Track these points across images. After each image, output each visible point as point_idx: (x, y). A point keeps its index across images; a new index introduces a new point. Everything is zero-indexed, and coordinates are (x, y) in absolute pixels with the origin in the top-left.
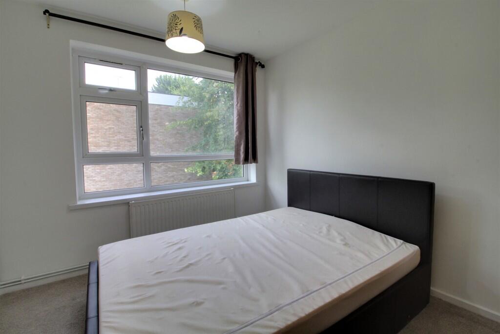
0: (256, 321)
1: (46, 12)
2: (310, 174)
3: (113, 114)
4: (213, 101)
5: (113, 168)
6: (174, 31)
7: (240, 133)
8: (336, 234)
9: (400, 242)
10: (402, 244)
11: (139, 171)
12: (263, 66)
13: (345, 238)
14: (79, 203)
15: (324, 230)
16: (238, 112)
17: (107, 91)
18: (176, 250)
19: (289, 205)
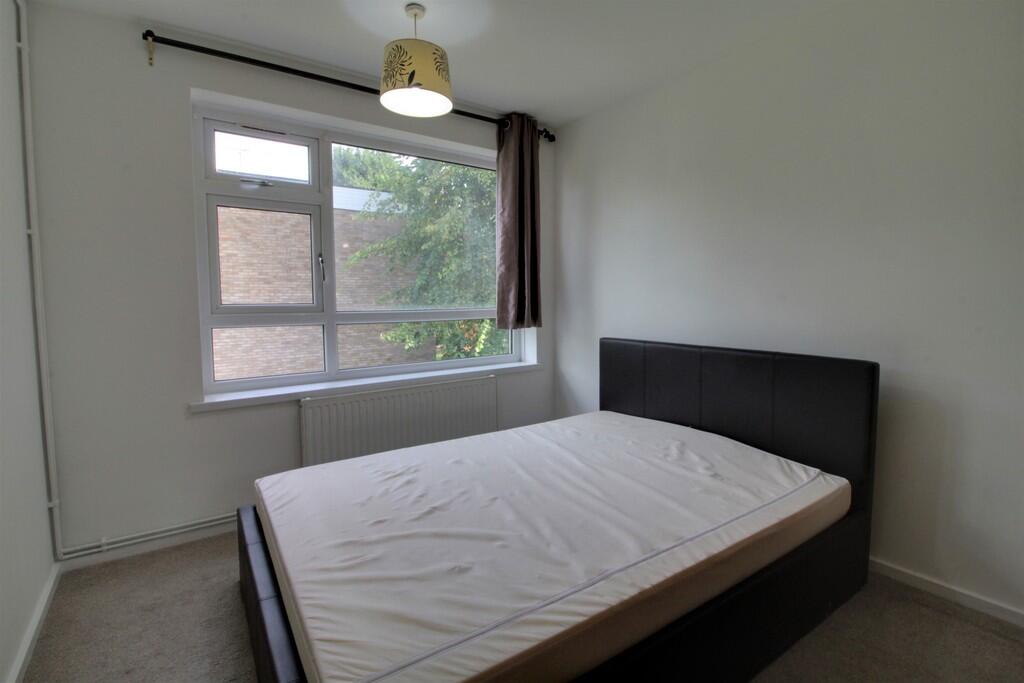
0: (567, 596)
1: (148, 34)
2: (645, 348)
3: (235, 227)
4: (440, 202)
5: (235, 337)
6: (398, 76)
7: (508, 269)
8: (695, 458)
9: (814, 471)
10: (818, 476)
11: (288, 343)
12: (552, 138)
13: (713, 466)
14: (208, 399)
15: (674, 451)
16: (504, 226)
17: (256, 187)
18: (402, 486)
19: (604, 406)
